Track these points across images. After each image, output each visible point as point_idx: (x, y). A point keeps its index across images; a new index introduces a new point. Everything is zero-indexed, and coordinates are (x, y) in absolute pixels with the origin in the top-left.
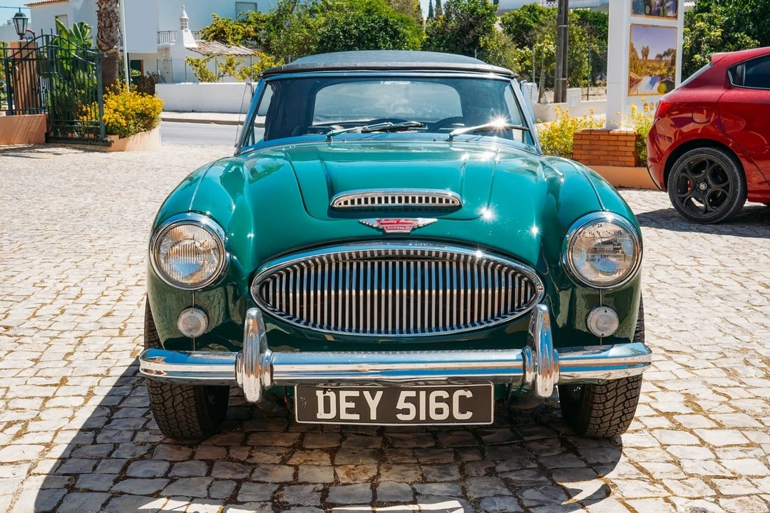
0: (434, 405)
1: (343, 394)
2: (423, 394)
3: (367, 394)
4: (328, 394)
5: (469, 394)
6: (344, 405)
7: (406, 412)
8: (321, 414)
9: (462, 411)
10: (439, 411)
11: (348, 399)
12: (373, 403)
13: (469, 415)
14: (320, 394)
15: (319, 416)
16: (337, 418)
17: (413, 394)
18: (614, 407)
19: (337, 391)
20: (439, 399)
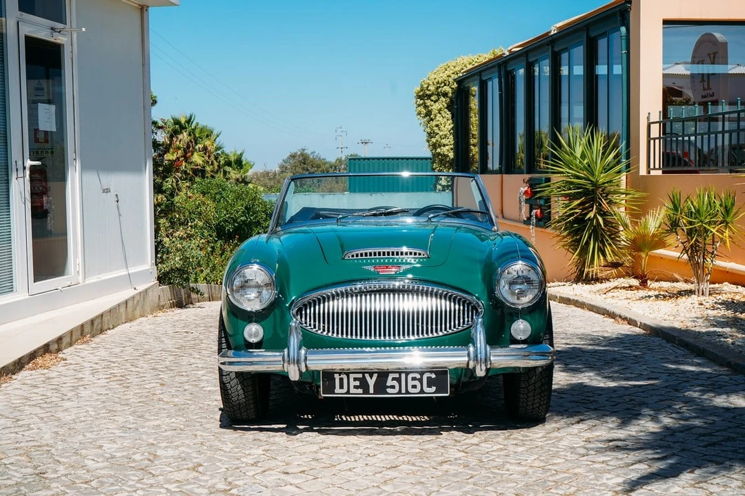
0: (411, 383)
1: (352, 376)
2: (403, 376)
3: (367, 376)
4: (342, 376)
5: (433, 376)
6: (353, 383)
7: (393, 387)
8: (337, 390)
9: (429, 386)
10: (414, 387)
11: (355, 379)
12: (371, 382)
13: (434, 389)
14: (337, 376)
15: (336, 392)
16: (348, 392)
17: (397, 376)
18: (534, 396)
19: (348, 375)
20: (414, 379)
